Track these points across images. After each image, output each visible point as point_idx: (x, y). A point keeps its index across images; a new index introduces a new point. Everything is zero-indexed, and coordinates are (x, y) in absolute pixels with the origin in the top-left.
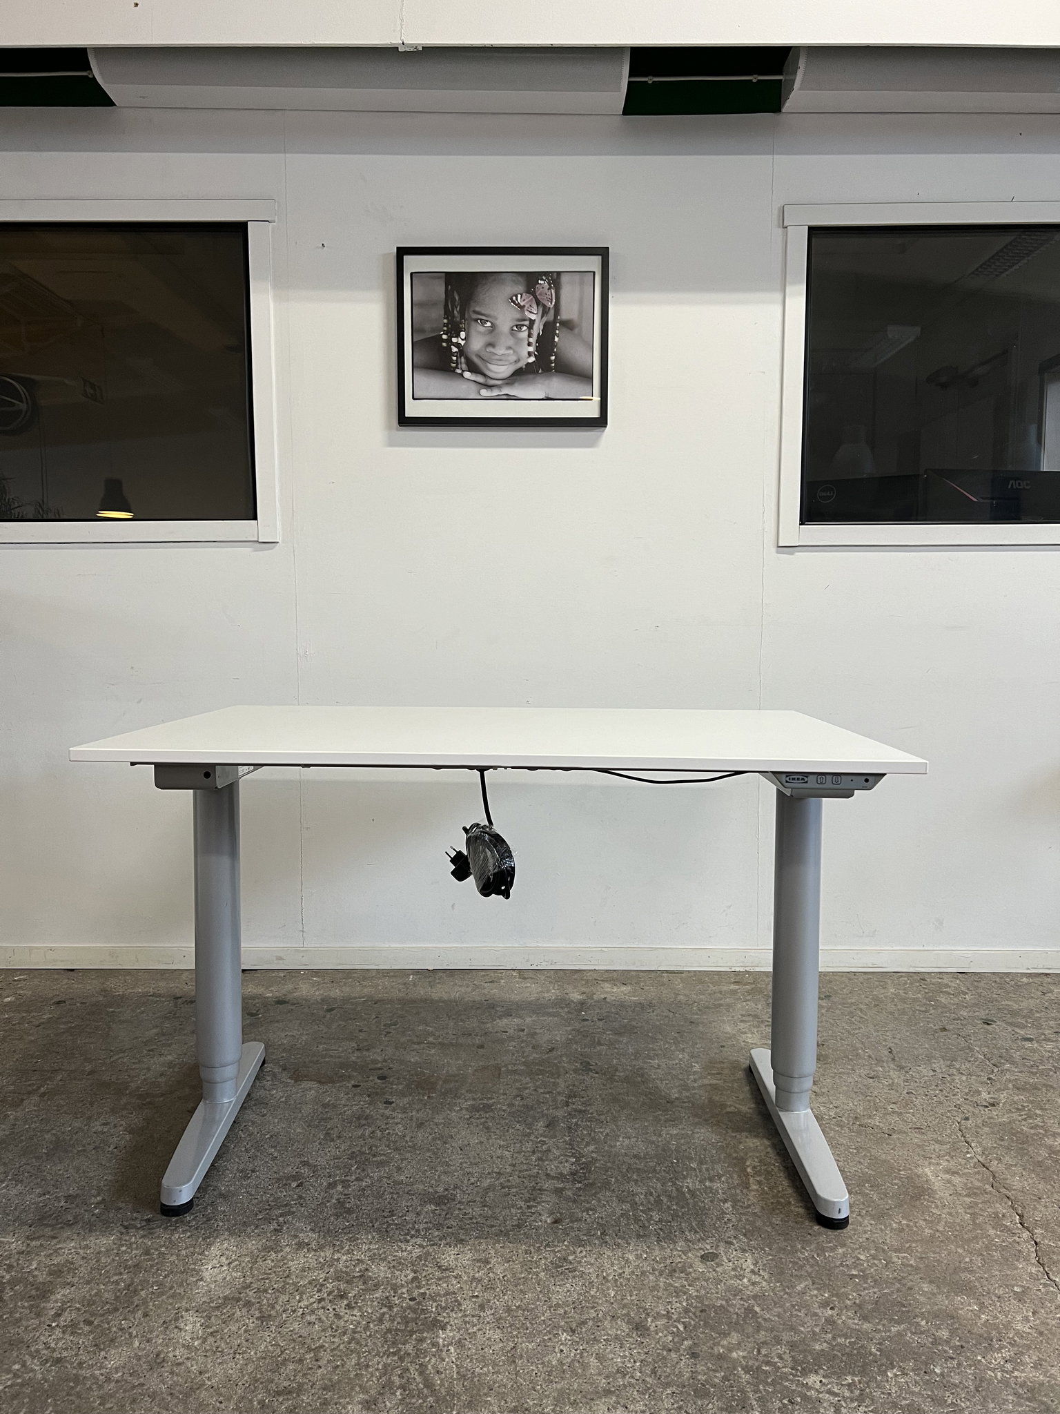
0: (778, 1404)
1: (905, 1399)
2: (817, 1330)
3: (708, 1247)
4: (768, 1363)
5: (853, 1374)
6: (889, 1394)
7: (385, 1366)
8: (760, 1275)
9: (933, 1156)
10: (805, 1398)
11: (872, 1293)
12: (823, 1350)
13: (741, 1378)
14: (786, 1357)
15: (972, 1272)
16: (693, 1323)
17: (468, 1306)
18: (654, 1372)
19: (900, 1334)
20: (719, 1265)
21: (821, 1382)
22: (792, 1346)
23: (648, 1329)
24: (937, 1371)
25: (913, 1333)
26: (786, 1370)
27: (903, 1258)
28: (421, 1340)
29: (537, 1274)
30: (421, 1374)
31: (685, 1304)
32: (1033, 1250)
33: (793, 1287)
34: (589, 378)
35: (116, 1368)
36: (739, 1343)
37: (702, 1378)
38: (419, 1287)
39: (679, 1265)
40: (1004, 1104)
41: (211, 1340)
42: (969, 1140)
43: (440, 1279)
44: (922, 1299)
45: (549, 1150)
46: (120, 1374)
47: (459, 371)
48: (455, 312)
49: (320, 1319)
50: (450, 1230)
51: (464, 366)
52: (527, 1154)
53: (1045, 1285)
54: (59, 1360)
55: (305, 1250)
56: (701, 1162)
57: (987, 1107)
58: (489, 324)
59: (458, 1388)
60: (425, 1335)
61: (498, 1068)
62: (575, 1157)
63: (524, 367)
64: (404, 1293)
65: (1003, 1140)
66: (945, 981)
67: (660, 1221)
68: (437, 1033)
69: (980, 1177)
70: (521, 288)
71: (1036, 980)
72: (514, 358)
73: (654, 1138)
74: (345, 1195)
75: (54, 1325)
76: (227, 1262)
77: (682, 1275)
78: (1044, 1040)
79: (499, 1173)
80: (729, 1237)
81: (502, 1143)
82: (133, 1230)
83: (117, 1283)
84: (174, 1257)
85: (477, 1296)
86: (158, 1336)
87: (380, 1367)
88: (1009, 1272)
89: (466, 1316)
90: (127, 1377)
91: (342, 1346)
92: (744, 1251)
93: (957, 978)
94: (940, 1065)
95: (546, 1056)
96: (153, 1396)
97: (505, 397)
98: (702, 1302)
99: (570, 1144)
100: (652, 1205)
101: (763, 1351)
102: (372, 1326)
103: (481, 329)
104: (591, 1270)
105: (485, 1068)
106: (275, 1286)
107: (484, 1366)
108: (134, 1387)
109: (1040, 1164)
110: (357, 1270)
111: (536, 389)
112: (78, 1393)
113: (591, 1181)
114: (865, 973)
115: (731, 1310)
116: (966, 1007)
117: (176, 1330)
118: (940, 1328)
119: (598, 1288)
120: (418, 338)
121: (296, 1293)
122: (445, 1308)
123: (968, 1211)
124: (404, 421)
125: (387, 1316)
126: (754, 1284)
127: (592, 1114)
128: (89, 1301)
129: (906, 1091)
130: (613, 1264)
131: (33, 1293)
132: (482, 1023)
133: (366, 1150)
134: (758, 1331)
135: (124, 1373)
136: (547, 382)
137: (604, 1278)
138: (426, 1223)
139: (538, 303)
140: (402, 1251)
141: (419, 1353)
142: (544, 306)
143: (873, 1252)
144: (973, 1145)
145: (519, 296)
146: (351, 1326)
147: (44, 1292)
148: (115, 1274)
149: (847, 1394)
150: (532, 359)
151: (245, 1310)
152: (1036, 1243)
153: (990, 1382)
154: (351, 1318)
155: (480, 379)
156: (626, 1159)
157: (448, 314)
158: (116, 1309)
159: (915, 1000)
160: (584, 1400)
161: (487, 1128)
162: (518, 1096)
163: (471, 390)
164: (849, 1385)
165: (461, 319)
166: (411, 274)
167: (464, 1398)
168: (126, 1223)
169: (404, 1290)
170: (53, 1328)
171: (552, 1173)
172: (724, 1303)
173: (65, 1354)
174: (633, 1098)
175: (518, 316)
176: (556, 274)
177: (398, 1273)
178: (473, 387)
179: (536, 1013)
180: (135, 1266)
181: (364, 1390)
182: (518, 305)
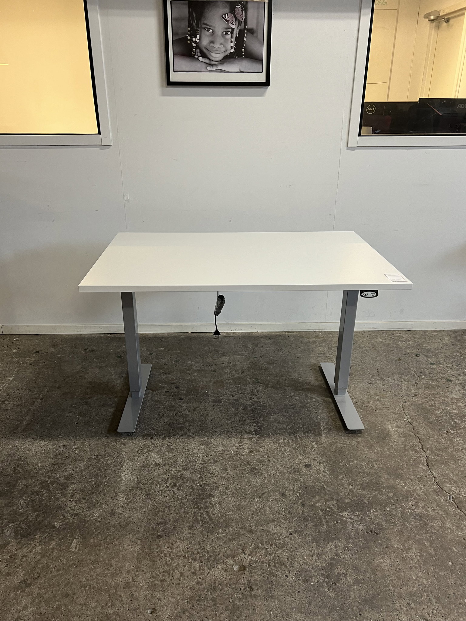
0: (332, 523)
1: (377, 521)
2: (346, 494)
3: (307, 462)
4: (329, 508)
5: (359, 511)
6: (371, 519)
7: (194, 513)
8: (326, 473)
9: (392, 420)
10: (342, 520)
11: (366, 479)
12: (348, 502)
13: (320, 513)
14: (335, 505)
15: (403, 469)
16: (302, 493)
17: (221, 488)
18: (289, 512)
19: (376, 496)
20: (311, 469)
21: (347, 514)
22: (338, 501)
23: (286, 496)
24: (388, 509)
25: (380, 495)
26: (335, 510)
27: (378, 464)
28: (206, 502)
29: (245, 474)
30: (208, 515)
31: (299, 485)
32: (426, 460)
33: (338, 477)
34: (262, 61)
35: (98, 516)
36: (319, 500)
37: (306, 514)
38: (202, 481)
39: (297, 469)
40: (420, 395)
41: (130, 504)
42: (406, 412)
43: (210, 477)
44: (384, 481)
45: (245, 420)
46: (100, 519)
47: (196, 57)
48: (194, 24)
49: (168, 495)
50: (211, 457)
51: (199, 54)
52: (237, 422)
53: (429, 475)
54: (77, 514)
55: (158, 466)
56: (303, 425)
57: (414, 396)
58: (211, 31)
59: (221, 520)
60: (207, 500)
61: (222, 381)
62: (256, 423)
63: (229, 54)
64: (197, 483)
65: (418, 412)
66: (402, 335)
67: (289, 451)
68: (196, 365)
69: (408, 429)
70: (227, 10)
71: (439, 333)
72: (223, 49)
73: (285, 414)
74: (170, 442)
75: (72, 500)
76: (130, 472)
77: (298, 473)
78: (439, 364)
79: (227, 431)
80: (315, 457)
81: (227, 417)
82: (92, 460)
83: (91, 482)
84: (110, 471)
85: (224, 484)
86: (111, 503)
87: (193, 513)
88: (416, 469)
89: (221, 492)
90: (103, 520)
91: (178, 505)
92: (320, 463)
93: (407, 333)
94: (397, 377)
95: (241, 375)
96: (114, 526)
97: (219, 71)
98: (305, 484)
99: (253, 418)
100: (286, 444)
101: (328, 503)
102: (187, 497)
103: (207, 33)
104: (265, 472)
105: (217, 382)
106: (150, 482)
107: (229, 512)
108: (106, 524)
109: (431, 422)
110: (179, 474)
111: (234, 67)
112: (87, 527)
113: (262, 434)
114: (369, 331)
115: (315, 487)
116: (409, 348)
117: (117, 501)
118: (390, 493)
119: (268, 480)
120: (176, 38)
121: (158, 485)
122: (213, 489)
123: (403, 444)
124: (170, 84)
125: (192, 493)
126: (324, 476)
127: (261, 403)
128: (82, 490)
129: (383, 390)
130: (272, 470)
131: (61, 487)
132: (214, 359)
133: (175, 421)
134: (326, 495)
135: (101, 518)
136: (240, 63)
137: (270, 475)
138: (202, 454)
139: (236, 19)
140: (195, 466)
141: (206, 507)
142: (239, 21)
143: (367, 462)
144: (407, 414)
145: (226, 15)
146: (180, 497)
147: (65, 487)
148: (90, 479)
149: (356, 519)
150: (233, 50)
151: (140, 492)
152: (427, 457)
153: (406, 514)
154: (180, 494)
155: (207, 61)
156: (275, 424)
157: (190, 25)
158: (93, 493)
159: (389, 344)
160: (265, 524)
161: (221, 410)
162: (231, 395)
163: (202, 66)
164: (357, 515)
165: (197, 28)
166: (171, 1)
167: (224, 524)
168: (89, 457)
169: (197, 482)
170: (72, 501)
171: (247, 431)
172: (313, 484)
173: (78, 512)
174: (276, 395)
175: (226, 26)
176: (245, 2)
177: (194, 475)
178: (204, 65)
179: (235, 354)
180: (96, 475)
181: (188, 522)
182: (226, 20)
